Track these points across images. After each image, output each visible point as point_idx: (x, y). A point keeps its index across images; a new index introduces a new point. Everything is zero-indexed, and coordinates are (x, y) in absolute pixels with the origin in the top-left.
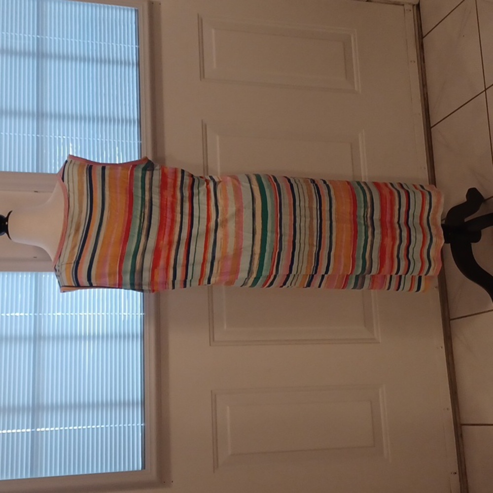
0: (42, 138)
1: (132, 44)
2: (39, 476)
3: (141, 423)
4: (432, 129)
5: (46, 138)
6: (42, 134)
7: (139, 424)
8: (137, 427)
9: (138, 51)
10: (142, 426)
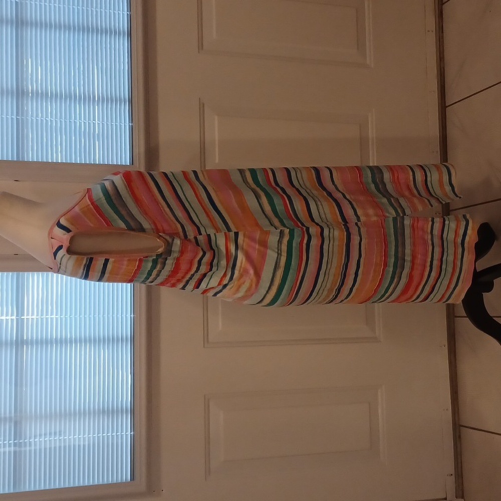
0: (22, 119)
1: (123, 11)
2: (22, 490)
3: (131, 432)
4: (447, 109)
5: (27, 119)
6: (22, 115)
7: (129, 433)
8: (127, 435)
9: (130, 18)
10: (131, 435)
